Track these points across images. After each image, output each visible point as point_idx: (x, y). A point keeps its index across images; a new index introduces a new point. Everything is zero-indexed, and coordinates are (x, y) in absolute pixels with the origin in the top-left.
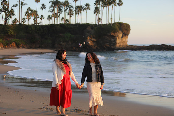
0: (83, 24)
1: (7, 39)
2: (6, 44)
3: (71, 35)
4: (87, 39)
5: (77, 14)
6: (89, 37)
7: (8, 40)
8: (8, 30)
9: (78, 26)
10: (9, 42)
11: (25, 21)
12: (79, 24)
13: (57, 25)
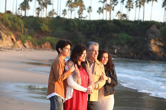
0: (146, 21)
1: (39, 37)
2: (37, 44)
3: (127, 35)
4: (150, 43)
5: (139, 7)
6: (154, 39)
7: (41, 38)
8: (41, 25)
9: (138, 24)
10: (41, 42)
11: (66, 14)
12: (140, 21)
13: (110, 21)
